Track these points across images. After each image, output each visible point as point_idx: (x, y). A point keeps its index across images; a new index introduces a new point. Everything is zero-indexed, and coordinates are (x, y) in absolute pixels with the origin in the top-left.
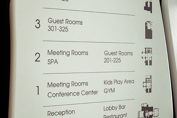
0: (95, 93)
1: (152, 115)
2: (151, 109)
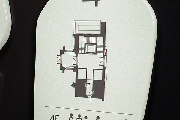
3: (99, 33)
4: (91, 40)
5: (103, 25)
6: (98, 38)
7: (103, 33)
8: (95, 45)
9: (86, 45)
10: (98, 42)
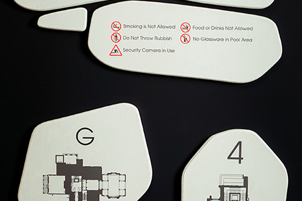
3: (243, 185)
4: (236, 190)
5: (246, 179)
6: (242, 189)
7: (246, 185)
8: (239, 195)
9: (231, 195)
10: (241, 192)
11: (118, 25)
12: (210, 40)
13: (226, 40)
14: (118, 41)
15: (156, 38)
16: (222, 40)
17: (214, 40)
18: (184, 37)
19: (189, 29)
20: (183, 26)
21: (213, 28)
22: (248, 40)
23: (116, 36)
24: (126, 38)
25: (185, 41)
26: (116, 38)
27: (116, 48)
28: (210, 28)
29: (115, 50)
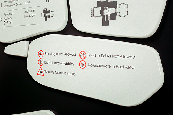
0: (21, 4)
1: (50, 15)
2: (49, 12)
11: (42, 53)
12: (101, 66)
13: (113, 67)
14: (42, 64)
15: (64, 63)
16: (110, 66)
17: (103, 66)
18: (82, 63)
19: (85, 57)
20: (81, 54)
21: (103, 56)
22: (130, 68)
23: (41, 61)
24: (46, 63)
25: (82, 67)
26: (41, 62)
27: (41, 70)
28: (101, 56)
29: (40, 71)
